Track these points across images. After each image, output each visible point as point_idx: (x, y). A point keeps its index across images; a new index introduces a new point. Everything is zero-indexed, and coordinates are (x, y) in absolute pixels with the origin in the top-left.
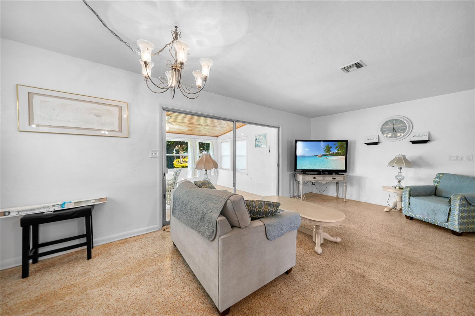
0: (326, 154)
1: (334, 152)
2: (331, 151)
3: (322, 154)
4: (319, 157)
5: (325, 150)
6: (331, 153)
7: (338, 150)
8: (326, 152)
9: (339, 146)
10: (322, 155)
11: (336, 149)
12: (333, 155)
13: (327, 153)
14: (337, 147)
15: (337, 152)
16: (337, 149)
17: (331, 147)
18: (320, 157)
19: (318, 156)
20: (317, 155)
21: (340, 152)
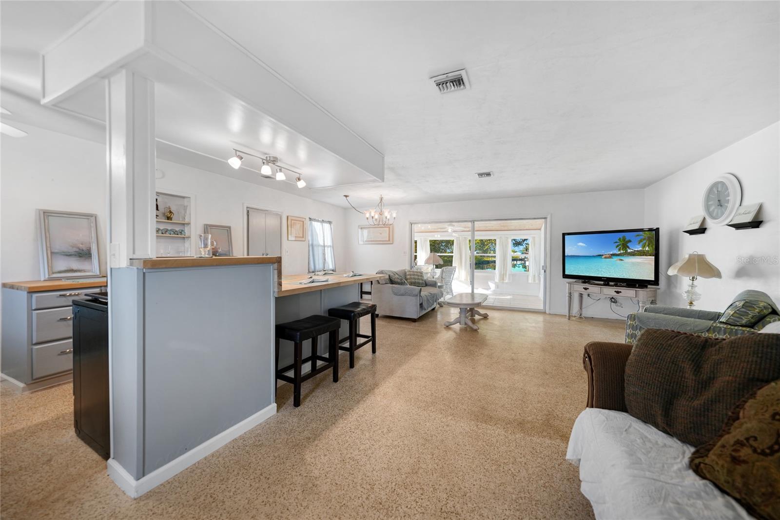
0: (619, 252)
1: (636, 250)
2: (629, 248)
3: (611, 253)
4: (605, 258)
5: (617, 246)
6: (629, 251)
7: (644, 246)
8: (619, 250)
9: (644, 239)
10: (611, 255)
11: (639, 243)
12: (633, 254)
13: (622, 252)
14: (640, 241)
15: (641, 249)
16: (641, 244)
17: (630, 241)
18: (608, 258)
19: (603, 257)
20: (603, 255)
21: (647, 249)
